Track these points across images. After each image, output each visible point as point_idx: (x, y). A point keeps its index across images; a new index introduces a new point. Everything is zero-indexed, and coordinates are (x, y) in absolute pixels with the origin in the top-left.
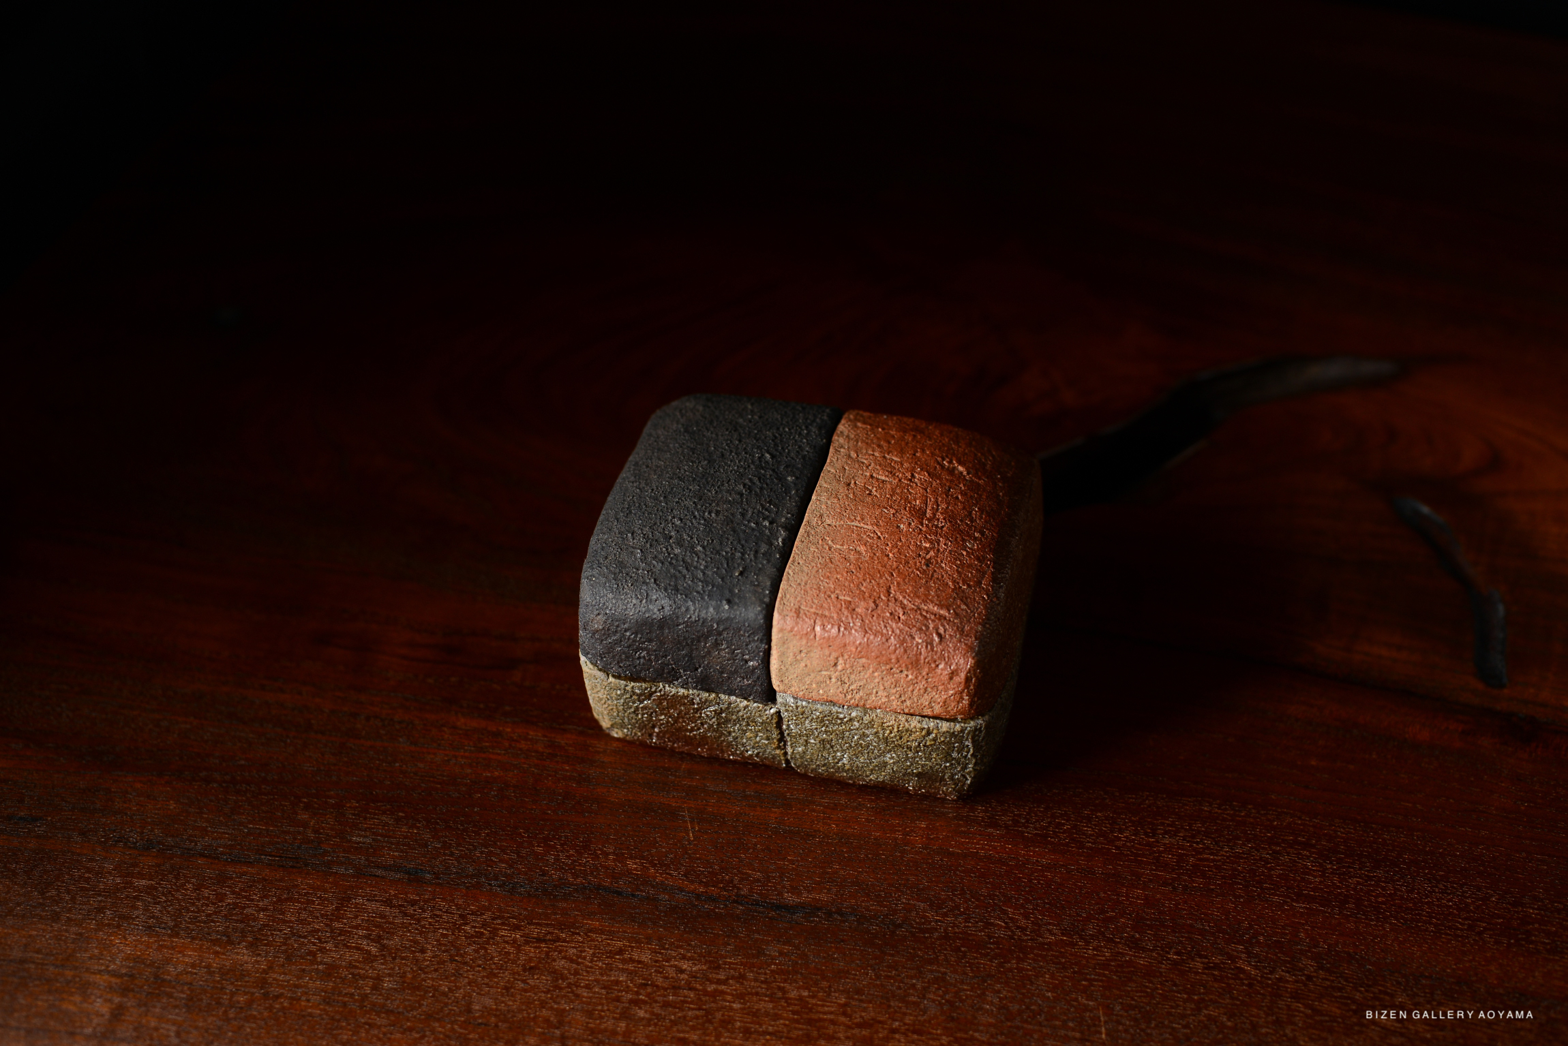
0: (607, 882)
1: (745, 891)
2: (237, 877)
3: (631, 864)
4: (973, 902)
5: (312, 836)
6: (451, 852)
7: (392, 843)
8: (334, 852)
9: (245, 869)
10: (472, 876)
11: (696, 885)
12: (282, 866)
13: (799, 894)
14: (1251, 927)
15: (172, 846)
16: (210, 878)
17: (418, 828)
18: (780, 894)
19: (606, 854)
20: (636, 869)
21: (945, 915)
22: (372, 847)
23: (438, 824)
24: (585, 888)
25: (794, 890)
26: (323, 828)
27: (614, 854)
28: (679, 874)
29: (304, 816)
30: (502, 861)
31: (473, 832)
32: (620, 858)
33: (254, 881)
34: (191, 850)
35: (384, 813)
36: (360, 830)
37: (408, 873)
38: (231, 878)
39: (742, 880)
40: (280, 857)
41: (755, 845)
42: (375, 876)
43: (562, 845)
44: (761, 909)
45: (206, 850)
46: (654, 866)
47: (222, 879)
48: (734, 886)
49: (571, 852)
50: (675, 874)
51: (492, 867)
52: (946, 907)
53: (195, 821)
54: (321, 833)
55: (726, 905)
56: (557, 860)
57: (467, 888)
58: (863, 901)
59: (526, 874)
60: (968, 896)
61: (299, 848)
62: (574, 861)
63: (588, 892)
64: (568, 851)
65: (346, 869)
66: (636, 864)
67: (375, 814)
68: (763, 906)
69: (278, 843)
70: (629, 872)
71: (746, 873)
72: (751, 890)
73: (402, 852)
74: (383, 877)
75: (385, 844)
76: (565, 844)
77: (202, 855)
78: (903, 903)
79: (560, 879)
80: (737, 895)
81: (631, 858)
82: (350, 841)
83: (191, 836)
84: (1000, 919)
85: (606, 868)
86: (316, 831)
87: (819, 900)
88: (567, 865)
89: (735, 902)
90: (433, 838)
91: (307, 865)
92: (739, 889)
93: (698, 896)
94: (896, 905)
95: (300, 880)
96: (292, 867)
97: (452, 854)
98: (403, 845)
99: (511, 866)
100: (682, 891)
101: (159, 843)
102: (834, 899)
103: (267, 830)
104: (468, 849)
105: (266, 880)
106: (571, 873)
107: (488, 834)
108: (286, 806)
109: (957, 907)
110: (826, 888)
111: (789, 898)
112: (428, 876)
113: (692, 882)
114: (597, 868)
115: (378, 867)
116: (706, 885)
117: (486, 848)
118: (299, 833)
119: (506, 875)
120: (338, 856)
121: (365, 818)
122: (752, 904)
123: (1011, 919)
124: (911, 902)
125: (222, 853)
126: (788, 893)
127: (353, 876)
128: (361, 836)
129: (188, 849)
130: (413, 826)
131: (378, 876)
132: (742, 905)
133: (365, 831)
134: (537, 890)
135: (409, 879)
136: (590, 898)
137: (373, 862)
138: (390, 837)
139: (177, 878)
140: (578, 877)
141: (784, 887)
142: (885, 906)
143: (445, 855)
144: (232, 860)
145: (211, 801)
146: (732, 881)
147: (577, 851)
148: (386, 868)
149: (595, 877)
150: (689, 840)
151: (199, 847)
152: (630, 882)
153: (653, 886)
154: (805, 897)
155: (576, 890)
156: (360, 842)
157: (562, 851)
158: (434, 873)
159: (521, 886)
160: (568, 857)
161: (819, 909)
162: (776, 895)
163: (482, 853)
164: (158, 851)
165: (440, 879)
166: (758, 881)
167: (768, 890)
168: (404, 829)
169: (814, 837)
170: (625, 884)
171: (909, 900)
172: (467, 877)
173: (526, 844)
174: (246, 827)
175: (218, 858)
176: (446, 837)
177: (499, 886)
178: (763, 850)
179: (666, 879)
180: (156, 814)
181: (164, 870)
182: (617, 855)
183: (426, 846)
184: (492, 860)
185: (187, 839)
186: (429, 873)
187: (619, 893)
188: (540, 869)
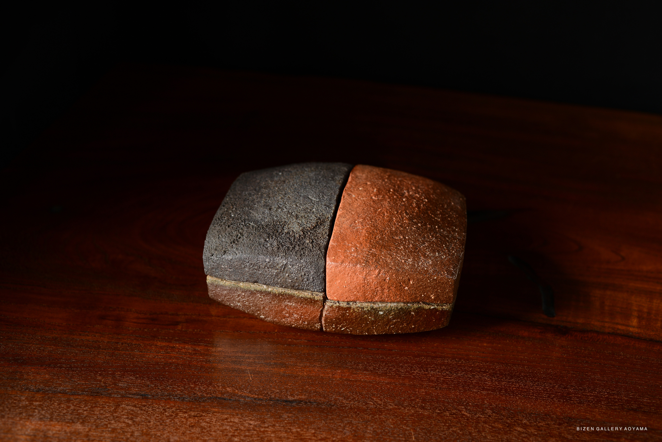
0: (219, 396)
1: (273, 396)
2: (74, 400)
3: (228, 389)
4: (360, 397)
5: (103, 385)
6: (158, 388)
7: (135, 386)
8: (112, 390)
9: (78, 397)
10: (167, 396)
11: (254, 395)
12: (92, 395)
13: (294, 397)
14: (466, 400)
15: (48, 390)
16: (64, 401)
17: (144, 380)
18: (287, 397)
19: (219, 386)
20: (230, 391)
21: (350, 401)
22: (127, 387)
23: (152, 378)
24: (211, 398)
25: (292, 395)
26: (107, 382)
27: (221, 386)
28: (247, 392)
29: (99, 378)
30: (178, 390)
31: (166, 381)
32: (224, 387)
33: (81, 401)
34: (56, 391)
35: (131, 376)
36: (122, 382)
37: (142, 395)
38: (72, 400)
39: (271, 393)
40: (91, 392)
41: (276, 381)
42: (129, 397)
43: (201, 384)
44: (280, 402)
45: (61, 391)
46: (237, 389)
47: (69, 401)
48: (269, 395)
49: (205, 386)
50: (246, 392)
51: (174, 392)
52: (350, 398)
53: (57, 381)
54: (107, 384)
55: (266, 402)
56: (200, 389)
57: (165, 400)
58: (318, 398)
59: (188, 394)
60: (358, 395)
61: (98, 389)
62: (206, 389)
63: (212, 399)
64: (204, 386)
65: (117, 396)
66: (230, 389)
67: (128, 376)
68: (280, 401)
69: (90, 388)
70: (228, 392)
71: (273, 390)
72: (275, 396)
73: (139, 388)
74: (132, 397)
75: (132, 386)
76: (202, 383)
77: (60, 393)
78: (334, 398)
79: (201, 395)
80: (270, 398)
81: (228, 387)
82: (118, 386)
83: (55, 386)
84: (371, 401)
85: (219, 391)
86: (105, 383)
87: (302, 398)
88: (203, 390)
89: (269, 400)
90: (151, 383)
91: (102, 394)
92: (270, 396)
93: (255, 399)
94: (331, 399)
95: (99, 400)
96: (96, 395)
97: (158, 389)
98: (139, 386)
99: (182, 392)
100: (248, 398)
101: (43, 389)
102: (307, 398)
103: (85, 383)
104: (164, 387)
105: (86, 400)
106: (205, 393)
107: (172, 381)
108: (92, 375)
109: (355, 398)
110: (304, 394)
111: (290, 398)
112: (149, 396)
113: (252, 394)
114: (215, 391)
115: (130, 394)
116: (258, 395)
117: (171, 386)
118: (98, 384)
119: (180, 395)
120: (114, 391)
121: (124, 378)
122: (276, 401)
123: (375, 401)
124: (337, 397)
125: (68, 392)
126: (289, 396)
127: (120, 398)
128: (123, 384)
129: (55, 391)
130: (143, 380)
131: (130, 397)
132: (272, 401)
133: (124, 382)
134: (192, 399)
135: (142, 398)
136: (213, 401)
137: (128, 393)
138: (133, 384)
139: (51, 401)
140: (208, 394)
141: (288, 394)
142: (327, 399)
143: (156, 389)
144: (72, 394)
145: (62, 374)
146: (268, 393)
147: (207, 386)
148: (133, 394)
149: (215, 394)
150: (250, 380)
151: (59, 390)
152: (228, 395)
153: (237, 396)
154: (296, 397)
155: (208, 399)
156: (122, 386)
157: (201, 386)
158: (152, 395)
159: (186, 398)
160: (204, 388)
161: (302, 401)
162: (285, 397)
163: (170, 388)
164: (43, 392)
165: (154, 397)
166: (278, 393)
167: (281, 396)
168: (139, 381)
169: (298, 377)
170: (226, 396)
171: (336, 397)
172: (165, 396)
173: (187, 384)
174: (77, 383)
175: (66, 394)
176: (156, 383)
177: (178, 399)
178: (279, 382)
179: (242, 394)
180: (41, 379)
181: (45, 399)
182: (222, 386)
183: (148, 386)
184: (174, 390)
185: (54, 388)
186: (150, 395)
187: (225, 399)
188: (193, 392)
